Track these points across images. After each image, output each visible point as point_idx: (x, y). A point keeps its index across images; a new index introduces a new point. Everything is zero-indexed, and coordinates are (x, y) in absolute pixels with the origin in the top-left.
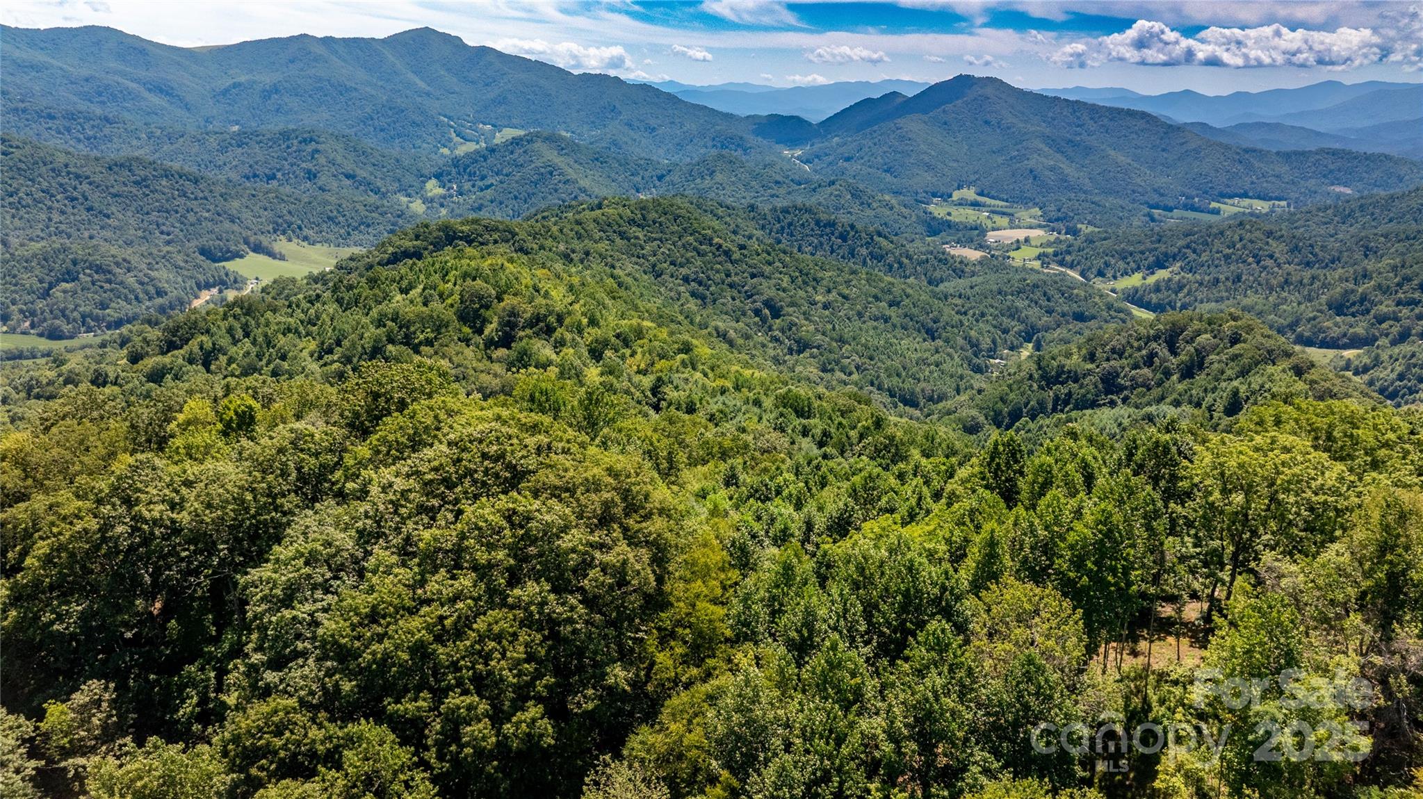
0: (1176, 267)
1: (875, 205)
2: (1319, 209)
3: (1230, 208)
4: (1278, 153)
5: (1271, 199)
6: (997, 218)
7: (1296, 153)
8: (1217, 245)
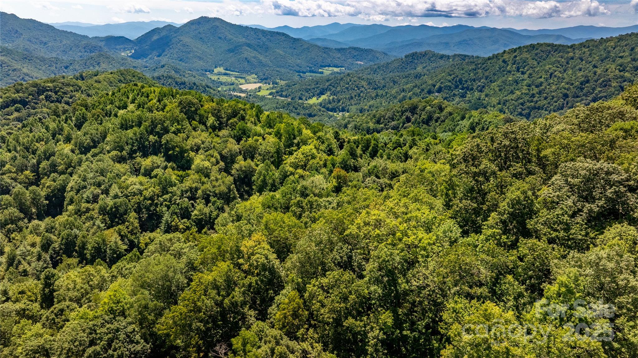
0: (329, 93)
1: (187, 76)
3: (327, 71)
4: (335, 49)
6: (240, 79)
7: (342, 49)
8: (342, 83)
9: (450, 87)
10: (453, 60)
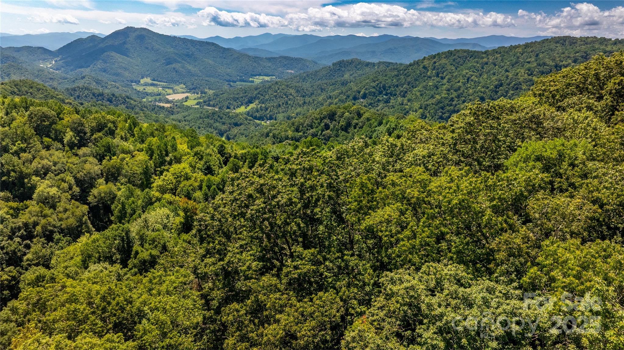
0: (257, 102)
1: (109, 87)
2: (294, 77)
3: (258, 80)
4: (266, 58)
5: (269, 76)
6: (167, 90)
7: (272, 58)
8: (270, 92)
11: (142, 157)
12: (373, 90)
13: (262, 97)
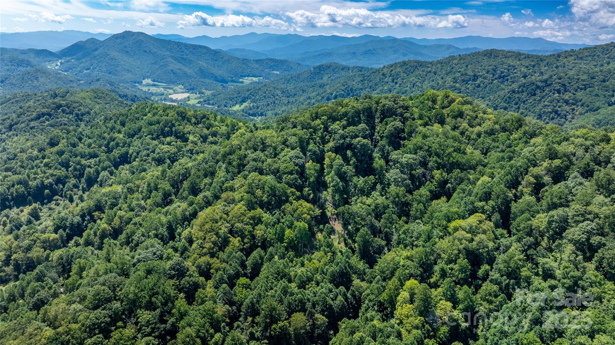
0: (249, 101)
2: (280, 79)
3: (247, 81)
4: (254, 60)
5: (257, 77)
6: (168, 90)
8: (260, 93)
9: (343, 95)
10: (352, 71)
11: (224, 128)
12: (343, 92)
13: (253, 98)
